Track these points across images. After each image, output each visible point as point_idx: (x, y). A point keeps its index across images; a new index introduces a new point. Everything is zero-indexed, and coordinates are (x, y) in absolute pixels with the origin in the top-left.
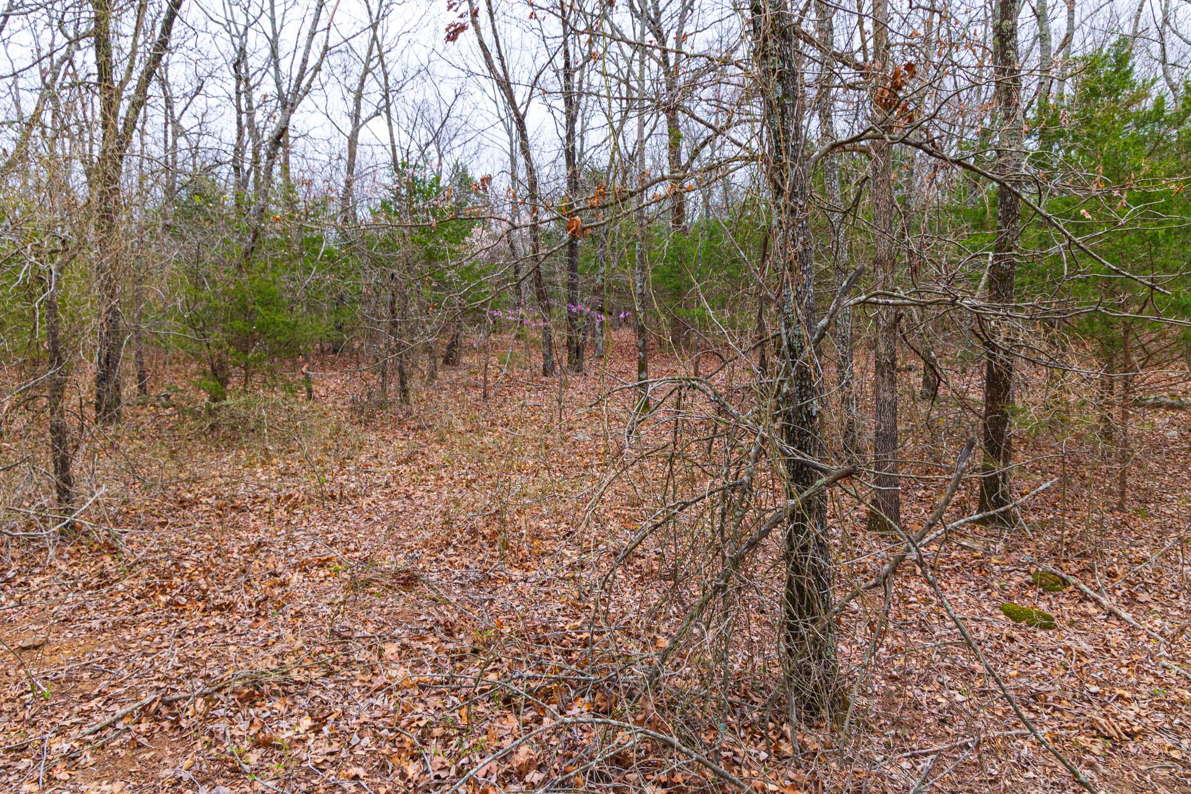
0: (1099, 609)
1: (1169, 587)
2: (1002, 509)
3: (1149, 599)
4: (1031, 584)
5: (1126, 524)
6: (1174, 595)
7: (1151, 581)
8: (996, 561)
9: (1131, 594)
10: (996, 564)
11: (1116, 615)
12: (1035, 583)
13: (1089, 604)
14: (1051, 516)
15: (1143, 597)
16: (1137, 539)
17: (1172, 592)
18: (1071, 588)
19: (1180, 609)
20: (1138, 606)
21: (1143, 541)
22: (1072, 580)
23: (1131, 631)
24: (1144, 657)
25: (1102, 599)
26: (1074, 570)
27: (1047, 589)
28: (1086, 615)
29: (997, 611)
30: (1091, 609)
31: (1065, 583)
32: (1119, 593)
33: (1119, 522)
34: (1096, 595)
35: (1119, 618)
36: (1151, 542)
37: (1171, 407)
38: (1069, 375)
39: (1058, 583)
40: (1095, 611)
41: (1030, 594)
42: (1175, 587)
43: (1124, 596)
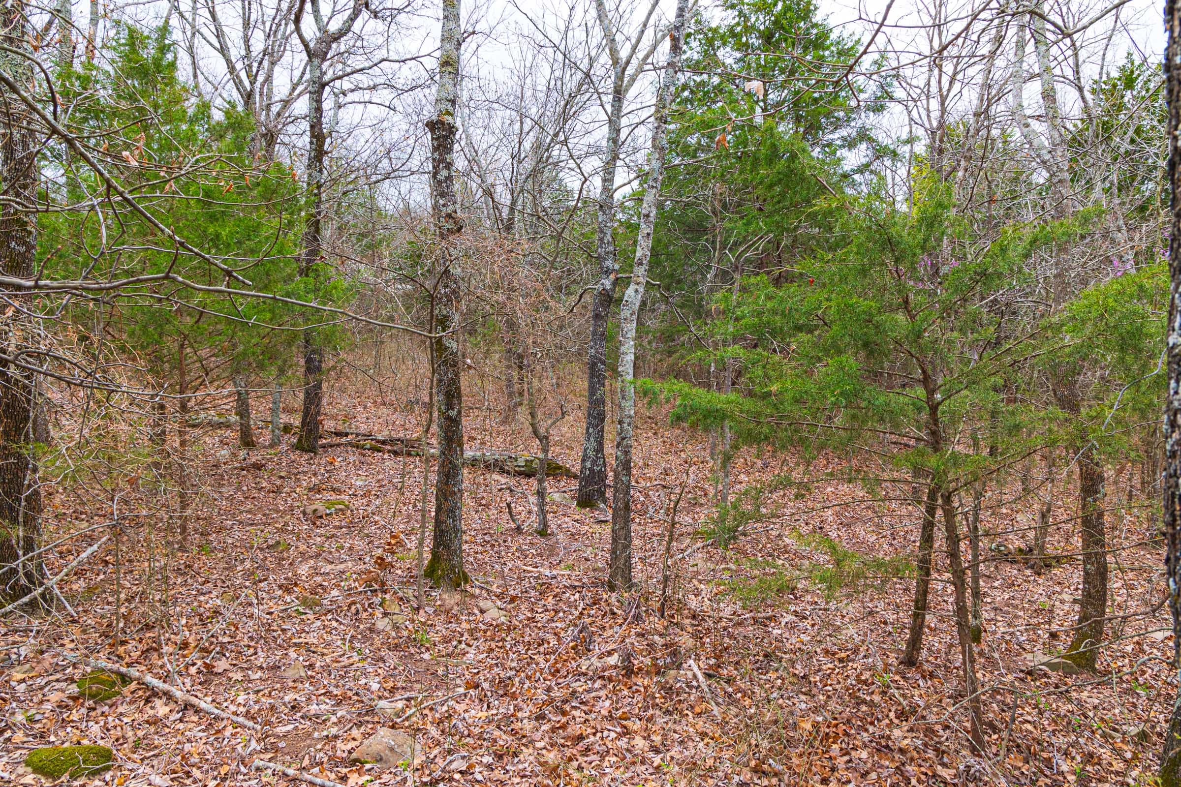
0: (172, 705)
1: (246, 641)
2: (26, 599)
3: (227, 667)
4: (75, 699)
5: (190, 566)
6: (252, 651)
7: (226, 639)
8: (20, 676)
9: (206, 666)
10: (20, 682)
11: (193, 706)
12: (82, 695)
13: (158, 703)
14: (102, 577)
15: (221, 665)
16: (203, 584)
17: (249, 646)
18: (133, 686)
19: (261, 668)
20: (216, 681)
21: (210, 585)
22: (134, 672)
23: (212, 723)
24: (234, 766)
25: (174, 690)
26: (135, 655)
27: (98, 698)
28: (153, 722)
29: (21, 770)
30: (161, 709)
31: (125, 679)
32: (193, 670)
33: (182, 567)
34: (166, 687)
35: (197, 711)
36: (219, 584)
37: (220, 425)
38: (116, 397)
39: (113, 684)
40: (167, 709)
41: (75, 716)
42: (251, 638)
43: (199, 672)
